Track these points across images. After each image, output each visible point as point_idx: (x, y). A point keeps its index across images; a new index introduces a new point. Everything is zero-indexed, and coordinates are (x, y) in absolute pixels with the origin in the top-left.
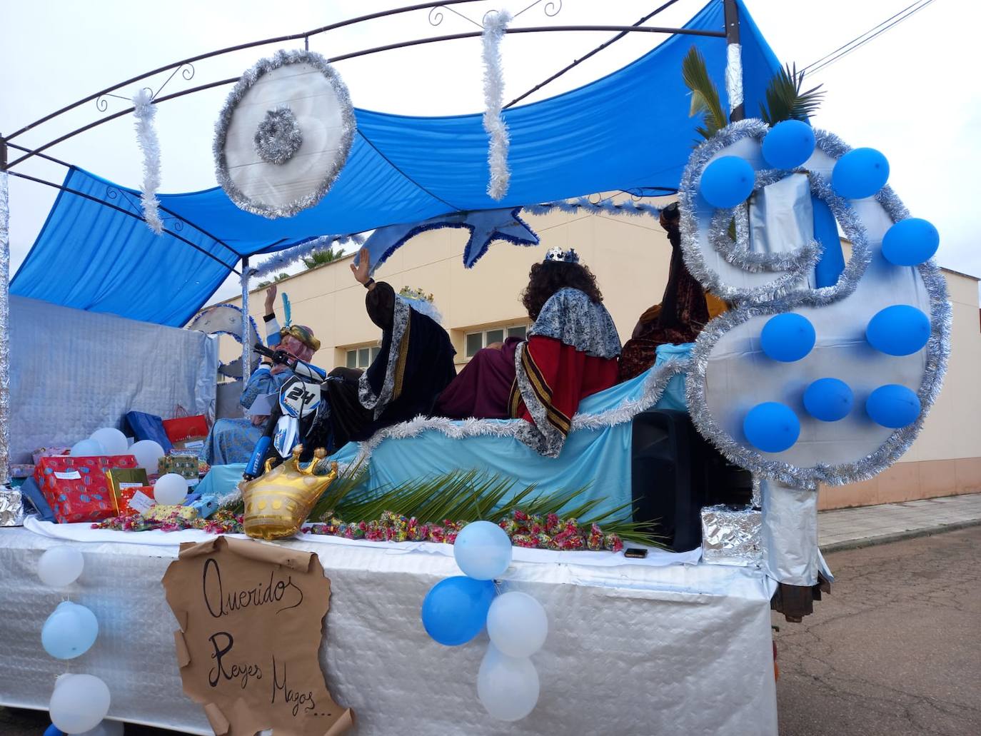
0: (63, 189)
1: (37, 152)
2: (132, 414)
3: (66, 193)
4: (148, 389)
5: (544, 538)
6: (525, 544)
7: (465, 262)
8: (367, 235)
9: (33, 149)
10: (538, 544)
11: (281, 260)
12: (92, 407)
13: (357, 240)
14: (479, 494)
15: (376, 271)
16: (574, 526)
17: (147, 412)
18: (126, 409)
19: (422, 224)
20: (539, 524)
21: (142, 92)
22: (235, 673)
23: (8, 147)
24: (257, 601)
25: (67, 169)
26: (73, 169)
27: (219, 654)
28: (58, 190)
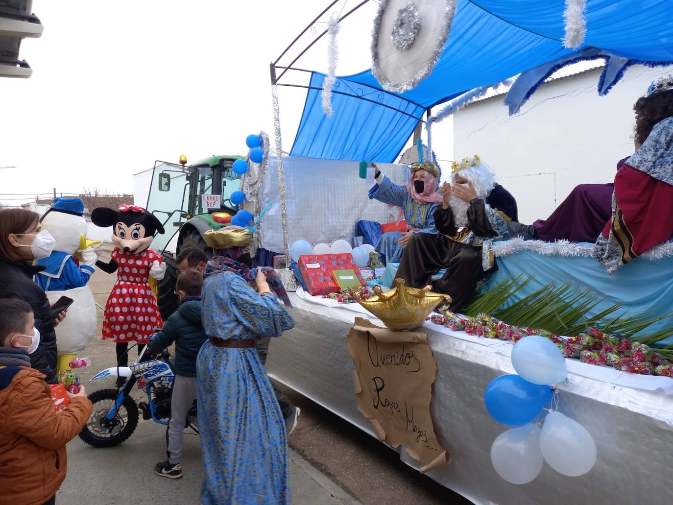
0: (309, 88)
1: (289, 68)
2: (361, 222)
3: (311, 89)
4: (370, 205)
5: (613, 357)
6: (591, 361)
7: (600, 90)
8: (513, 79)
9: (287, 66)
10: (605, 362)
11: (451, 108)
12: (339, 218)
13: (506, 83)
14: (567, 306)
15: (521, 108)
16: (643, 352)
17: (371, 220)
18: (358, 218)
19: (560, 62)
20: (614, 344)
21: (331, 18)
22: (387, 404)
23: (276, 68)
24: (396, 363)
25: (311, 73)
26: (313, 72)
27: (378, 390)
28: (307, 89)
